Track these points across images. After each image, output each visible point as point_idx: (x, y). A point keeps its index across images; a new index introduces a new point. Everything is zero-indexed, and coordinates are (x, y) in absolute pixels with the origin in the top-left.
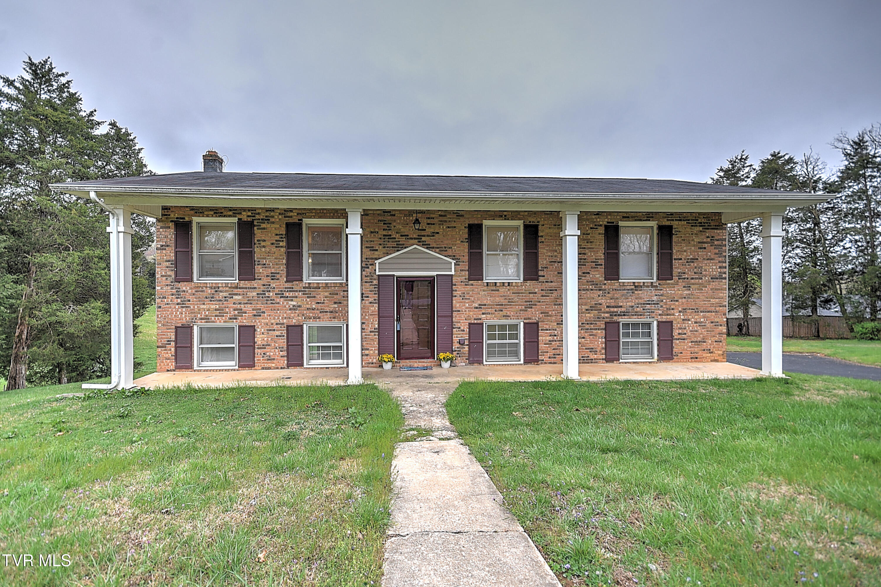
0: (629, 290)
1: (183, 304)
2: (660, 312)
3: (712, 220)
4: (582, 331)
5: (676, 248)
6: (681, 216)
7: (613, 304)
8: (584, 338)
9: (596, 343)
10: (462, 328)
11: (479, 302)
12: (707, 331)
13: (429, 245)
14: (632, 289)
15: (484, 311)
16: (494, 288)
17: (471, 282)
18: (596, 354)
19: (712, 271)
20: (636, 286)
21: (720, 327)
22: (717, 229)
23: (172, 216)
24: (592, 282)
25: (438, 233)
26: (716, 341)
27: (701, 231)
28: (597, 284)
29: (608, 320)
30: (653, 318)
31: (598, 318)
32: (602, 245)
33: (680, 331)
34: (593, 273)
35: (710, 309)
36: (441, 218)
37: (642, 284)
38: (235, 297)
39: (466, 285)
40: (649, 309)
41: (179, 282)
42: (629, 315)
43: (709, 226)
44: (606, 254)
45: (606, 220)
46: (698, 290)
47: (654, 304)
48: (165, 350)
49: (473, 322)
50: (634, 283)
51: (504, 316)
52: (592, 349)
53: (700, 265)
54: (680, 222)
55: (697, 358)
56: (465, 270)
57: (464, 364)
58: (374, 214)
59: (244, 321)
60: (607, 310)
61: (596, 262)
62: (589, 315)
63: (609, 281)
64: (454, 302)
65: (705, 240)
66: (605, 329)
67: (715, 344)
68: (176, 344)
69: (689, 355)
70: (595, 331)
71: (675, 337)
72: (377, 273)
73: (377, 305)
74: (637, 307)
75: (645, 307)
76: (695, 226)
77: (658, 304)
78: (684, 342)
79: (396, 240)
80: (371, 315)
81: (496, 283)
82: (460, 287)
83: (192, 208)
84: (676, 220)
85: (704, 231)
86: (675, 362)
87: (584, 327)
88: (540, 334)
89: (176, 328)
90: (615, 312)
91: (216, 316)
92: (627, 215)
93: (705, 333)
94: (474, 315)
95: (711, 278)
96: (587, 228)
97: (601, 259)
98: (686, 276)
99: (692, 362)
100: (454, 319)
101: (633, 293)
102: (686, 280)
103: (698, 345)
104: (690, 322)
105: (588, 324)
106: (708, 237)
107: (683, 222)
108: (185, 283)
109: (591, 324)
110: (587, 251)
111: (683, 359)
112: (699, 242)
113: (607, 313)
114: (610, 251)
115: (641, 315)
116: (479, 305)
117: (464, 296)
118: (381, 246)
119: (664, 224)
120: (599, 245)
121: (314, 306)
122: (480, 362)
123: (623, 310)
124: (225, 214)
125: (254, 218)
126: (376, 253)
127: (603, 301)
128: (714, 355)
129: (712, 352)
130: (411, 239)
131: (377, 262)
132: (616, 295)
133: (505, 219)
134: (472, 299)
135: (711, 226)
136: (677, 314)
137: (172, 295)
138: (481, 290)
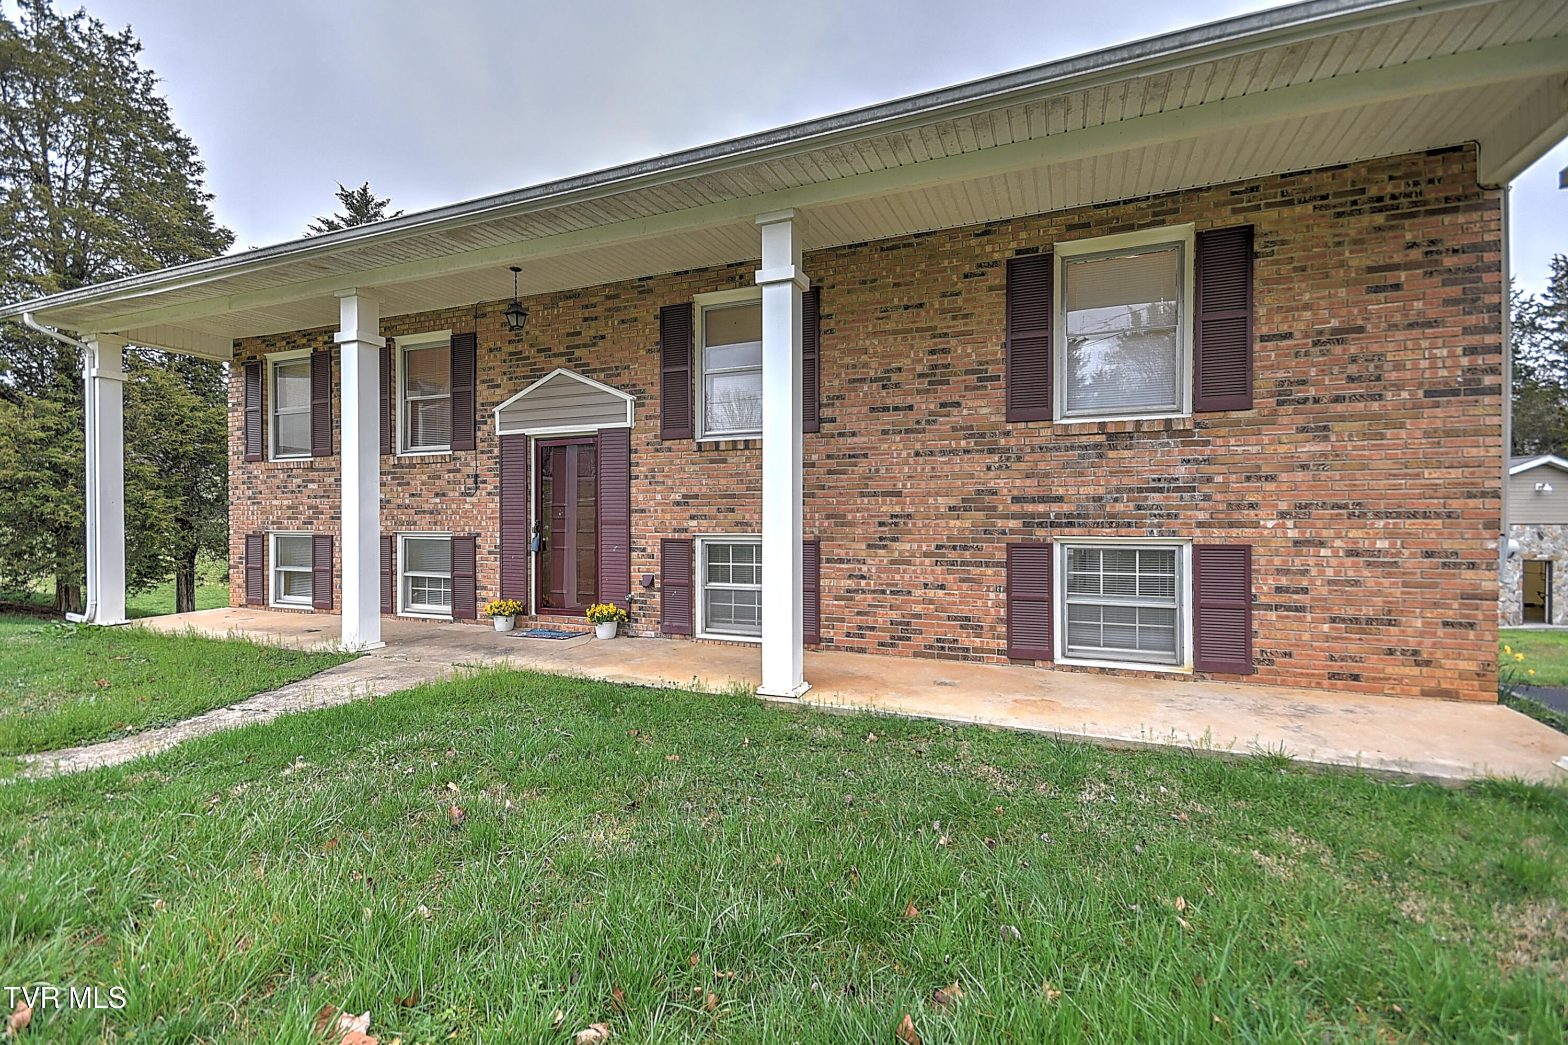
0: (1086, 448)
1: (255, 498)
2: (1202, 516)
3: (1431, 181)
4: (939, 569)
5: (1268, 300)
6: (1290, 189)
7: (1032, 492)
8: (942, 587)
9: (979, 603)
10: (649, 550)
11: (684, 490)
12: (1405, 585)
13: (587, 365)
14: (1096, 446)
15: (693, 512)
16: (714, 455)
17: (667, 444)
18: (979, 636)
19: (1433, 367)
20: (1110, 436)
21: (1469, 574)
22: (1455, 210)
23: (244, 355)
24: (968, 431)
25: (603, 337)
26: (1446, 624)
27: (1379, 229)
28: (982, 436)
29: (1017, 539)
30: (1174, 533)
31: (985, 532)
32: (1000, 321)
33: (1284, 581)
34: (970, 404)
35: (1421, 505)
36: (610, 304)
37: (1130, 428)
38: (311, 486)
39: (657, 450)
40: (1159, 507)
41: (251, 462)
42: (1085, 525)
43: (1415, 204)
44: (1009, 345)
45: (1014, 245)
46: (1364, 436)
47: (1178, 489)
48: (238, 572)
49: (670, 536)
50: (1102, 425)
51: (737, 524)
52: (968, 619)
53: (1375, 348)
54: (1286, 212)
55: (1356, 678)
56: (655, 417)
57: (653, 633)
58: (494, 312)
59: (321, 528)
60: (1015, 508)
61: (980, 371)
62: (958, 523)
63: (1023, 425)
64: (634, 490)
65: (1397, 259)
66: (1008, 565)
67: (1441, 632)
68: (247, 563)
69: (1321, 665)
70: (977, 570)
71: (1263, 600)
72: (498, 433)
73: (497, 499)
74: (1116, 500)
75: (1146, 498)
76: (1351, 214)
77: (1193, 489)
78: (1302, 620)
79: (531, 360)
80: (490, 518)
81: (717, 443)
82: (644, 456)
83: (263, 339)
84: (1268, 205)
85: (1392, 228)
86: (1260, 682)
87: (944, 555)
88: (822, 571)
89: (247, 537)
90: (1041, 515)
91: (289, 518)
92: (1084, 220)
93: (1397, 592)
94: (673, 519)
95: (1428, 394)
96: (955, 278)
97: (996, 362)
98: (1312, 392)
99: (1332, 688)
100: (633, 529)
101: (1100, 456)
102: (1309, 405)
103: (1362, 631)
104: (1323, 552)
105: (954, 548)
106: (1412, 245)
107: (1298, 209)
108: (257, 464)
109: (965, 548)
110: (953, 342)
111: (1296, 675)
112: (1371, 270)
113: (1014, 516)
114: (1021, 336)
115: (1129, 525)
116: (684, 496)
117: (653, 477)
118: (505, 378)
119: (1219, 224)
120: (991, 321)
121: (407, 502)
122: (688, 632)
123: (1066, 508)
124: (298, 343)
125: (331, 345)
126: (498, 391)
127: (1001, 483)
128: (1438, 672)
129: (1428, 663)
130: (556, 355)
131: (496, 410)
132: (1042, 465)
133: (741, 286)
134: (670, 482)
135: (1425, 203)
136: (1270, 524)
137: (244, 483)
138: (687, 461)
